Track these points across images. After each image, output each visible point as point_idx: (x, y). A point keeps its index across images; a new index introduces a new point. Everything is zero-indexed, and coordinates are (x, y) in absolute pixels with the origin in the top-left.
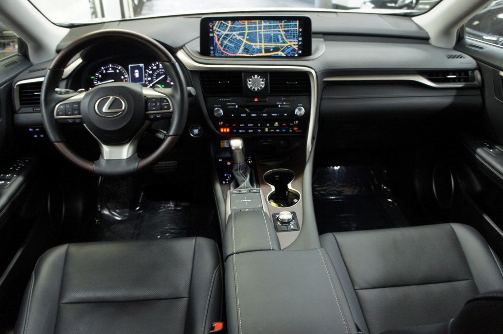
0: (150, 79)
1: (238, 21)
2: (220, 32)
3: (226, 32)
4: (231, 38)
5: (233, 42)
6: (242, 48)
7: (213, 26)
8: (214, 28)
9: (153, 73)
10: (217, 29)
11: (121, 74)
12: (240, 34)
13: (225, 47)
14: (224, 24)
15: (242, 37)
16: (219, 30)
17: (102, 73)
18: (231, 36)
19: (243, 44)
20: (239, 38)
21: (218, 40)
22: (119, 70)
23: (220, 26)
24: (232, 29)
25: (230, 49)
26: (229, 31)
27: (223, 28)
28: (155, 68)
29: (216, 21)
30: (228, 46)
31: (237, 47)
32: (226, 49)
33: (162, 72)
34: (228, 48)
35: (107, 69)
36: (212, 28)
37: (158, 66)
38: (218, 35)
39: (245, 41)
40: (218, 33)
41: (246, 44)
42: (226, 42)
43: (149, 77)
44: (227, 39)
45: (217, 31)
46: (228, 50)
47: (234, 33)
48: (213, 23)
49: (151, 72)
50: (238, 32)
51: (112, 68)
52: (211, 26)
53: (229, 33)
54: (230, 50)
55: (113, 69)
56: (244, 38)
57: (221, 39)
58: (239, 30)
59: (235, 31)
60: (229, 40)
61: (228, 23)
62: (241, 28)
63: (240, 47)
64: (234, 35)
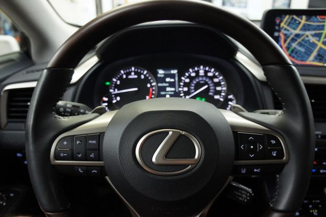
0: (186, 89)
1: (316, 16)
2: (288, 30)
3: (298, 31)
4: (303, 40)
5: (304, 46)
6: (315, 53)
7: (281, 22)
8: (282, 24)
9: (191, 81)
10: (286, 26)
11: (147, 80)
12: (314, 35)
13: (293, 51)
14: (296, 20)
15: (318, 39)
16: (288, 28)
17: (121, 79)
18: (302, 38)
19: (317, 49)
20: (313, 40)
21: (285, 41)
22: (145, 76)
23: (290, 23)
24: (306, 28)
25: (298, 54)
26: (301, 30)
27: (293, 26)
28: (193, 75)
29: (286, 15)
30: (296, 50)
31: (309, 53)
32: (293, 55)
33: (202, 80)
34: (296, 53)
35: (129, 74)
36: (279, 25)
37: (197, 72)
38: (285, 35)
39: (320, 45)
40: (286, 32)
41: (321, 48)
42: (294, 45)
43: (184, 86)
44: (296, 40)
45: (285, 29)
46: (296, 56)
47: (308, 33)
48: (281, 17)
49: (187, 80)
50: (313, 32)
51: (134, 71)
52: (278, 21)
53: (301, 33)
54: (298, 56)
55: (136, 73)
56: (319, 41)
57: (289, 40)
58: (315, 29)
59: (309, 30)
60: (299, 43)
61: (302, 19)
62: (319, 26)
63: (312, 53)
64: (307, 36)
